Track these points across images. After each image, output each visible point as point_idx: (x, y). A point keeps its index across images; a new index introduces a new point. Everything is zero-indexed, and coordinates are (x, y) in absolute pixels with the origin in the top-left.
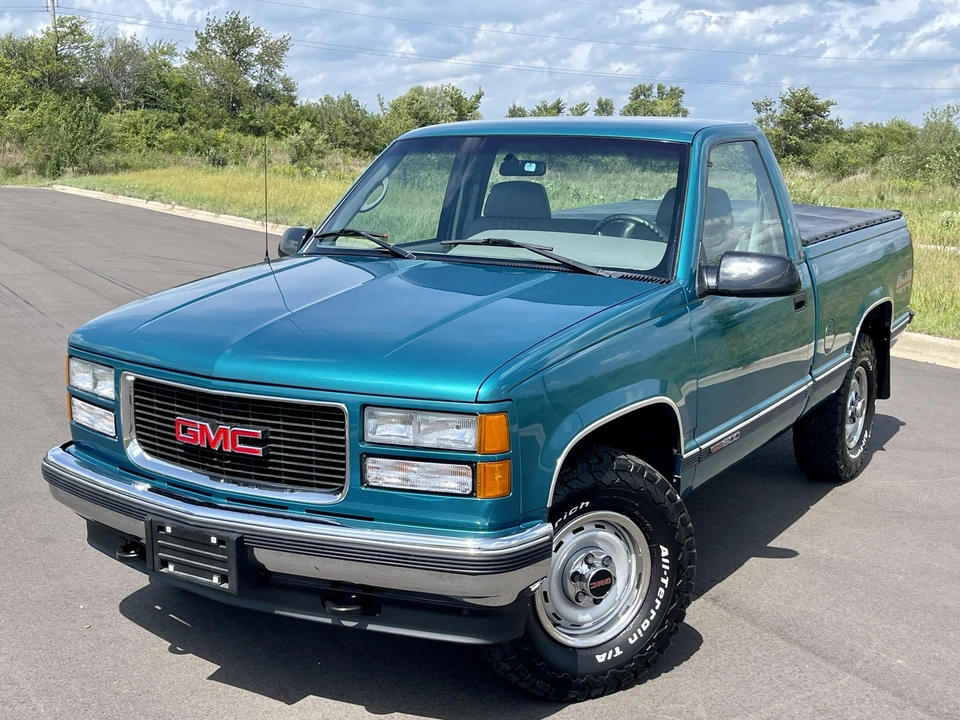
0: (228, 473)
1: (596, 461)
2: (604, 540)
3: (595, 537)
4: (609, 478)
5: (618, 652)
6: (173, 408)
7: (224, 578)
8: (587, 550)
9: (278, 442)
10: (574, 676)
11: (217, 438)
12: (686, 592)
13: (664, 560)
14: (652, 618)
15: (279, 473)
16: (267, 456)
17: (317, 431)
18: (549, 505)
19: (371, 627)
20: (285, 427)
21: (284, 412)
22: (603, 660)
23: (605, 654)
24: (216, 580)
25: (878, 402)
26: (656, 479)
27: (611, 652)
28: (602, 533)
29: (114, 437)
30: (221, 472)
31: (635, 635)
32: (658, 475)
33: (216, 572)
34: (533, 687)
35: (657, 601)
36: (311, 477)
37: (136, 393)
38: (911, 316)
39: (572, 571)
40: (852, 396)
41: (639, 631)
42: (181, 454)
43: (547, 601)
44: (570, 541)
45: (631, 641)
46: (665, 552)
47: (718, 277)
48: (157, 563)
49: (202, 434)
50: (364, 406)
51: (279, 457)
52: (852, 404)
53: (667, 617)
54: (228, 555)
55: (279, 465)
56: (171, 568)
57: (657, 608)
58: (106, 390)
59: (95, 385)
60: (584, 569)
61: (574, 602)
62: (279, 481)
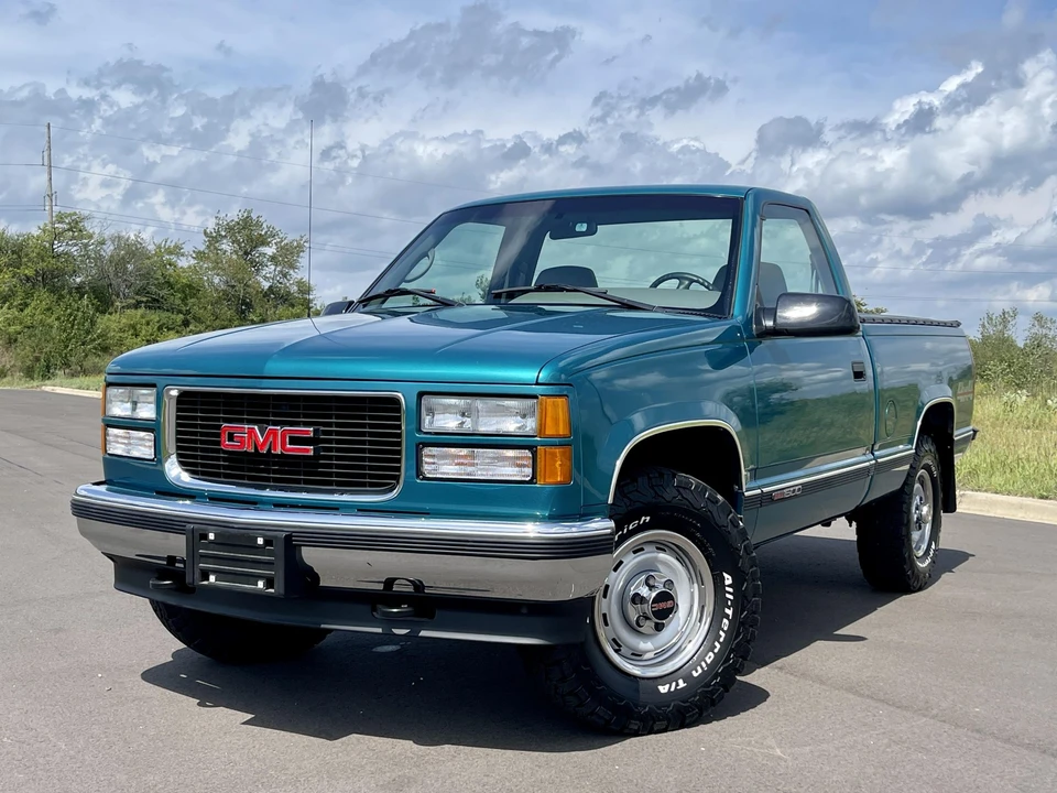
0: (276, 480)
1: (657, 475)
2: (665, 563)
3: (656, 559)
4: (669, 494)
5: (682, 684)
6: (218, 419)
7: (270, 583)
8: (647, 573)
9: (330, 441)
10: (636, 706)
11: (265, 441)
12: (751, 626)
13: (727, 589)
14: (716, 651)
15: (330, 475)
16: (317, 456)
17: (371, 426)
18: (610, 501)
19: (423, 633)
20: (338, 425)
21: (338, 409)
22: (666, 691)
23: (668, 686)
24: (261, 584)
25: (945, 516)
26: (718, 501)
27: (674, 684)
28: (662, 555)
29: (153, 460)
30: (267, 479)
31: (699, 668)
32: (719, 497)
33: (260, 577)
34: (592, 713)
35: (721, 633)
36: (364, 476)
37: (178, 410)
38: (975, 432)
39: (632, 593)
40: (916, 501)
41: (704, 664)
42: (225, 467)
43: (606, 624)
44: (631, 562)
45: (695, 674)
46: (728, 580)
47: (775, 321)
48: (197, 575)
49: (250, 437)
50: (421, 395)
51: (330, 458)
52: (917, 509)
53: (732, 651)
54: (276, 556)
55: (330, 466)
56: (212, 578)
57: (721, 640)
58: (147, 412)
59: (134, 409)
60: (644, 592)
61: (635, 628)
62: (330, 483)
